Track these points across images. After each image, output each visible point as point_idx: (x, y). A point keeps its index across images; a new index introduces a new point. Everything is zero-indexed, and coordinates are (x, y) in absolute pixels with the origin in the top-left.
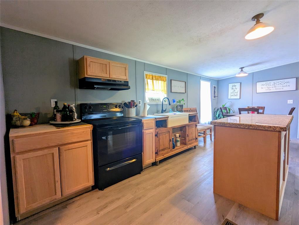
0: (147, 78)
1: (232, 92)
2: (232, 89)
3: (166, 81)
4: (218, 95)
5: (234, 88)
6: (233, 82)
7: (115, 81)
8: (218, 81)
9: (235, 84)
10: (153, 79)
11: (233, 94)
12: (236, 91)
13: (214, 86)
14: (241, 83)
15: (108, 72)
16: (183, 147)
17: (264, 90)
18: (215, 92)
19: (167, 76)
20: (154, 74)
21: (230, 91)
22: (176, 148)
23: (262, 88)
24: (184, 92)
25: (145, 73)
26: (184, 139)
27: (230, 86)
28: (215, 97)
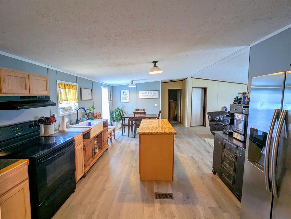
0: (60, 87)
1: (123, 97)
2: (124, 94)
3: (77, 89)
4: (112, 99)
5: (125, 94)
6: (124, 89)
7: (35, 97)
8: (112, 86)
9: (125, 91)
10: (65, 88)
11: (123, 99)
12: (126, 96)
13: (110, 91)
14: (129, 91)
15: (28, 88)
16: (101, 152)
17: (143, 97)
18: (110, 96)
19: (77, 84)
20: (66, 83)
21: (122, 96)
22: (96, 154)
23: (142, 96)
24: (91, 99)
25: (58, 82)
26: (100, 144)
27: (122, 91)
28: (111, 100)
